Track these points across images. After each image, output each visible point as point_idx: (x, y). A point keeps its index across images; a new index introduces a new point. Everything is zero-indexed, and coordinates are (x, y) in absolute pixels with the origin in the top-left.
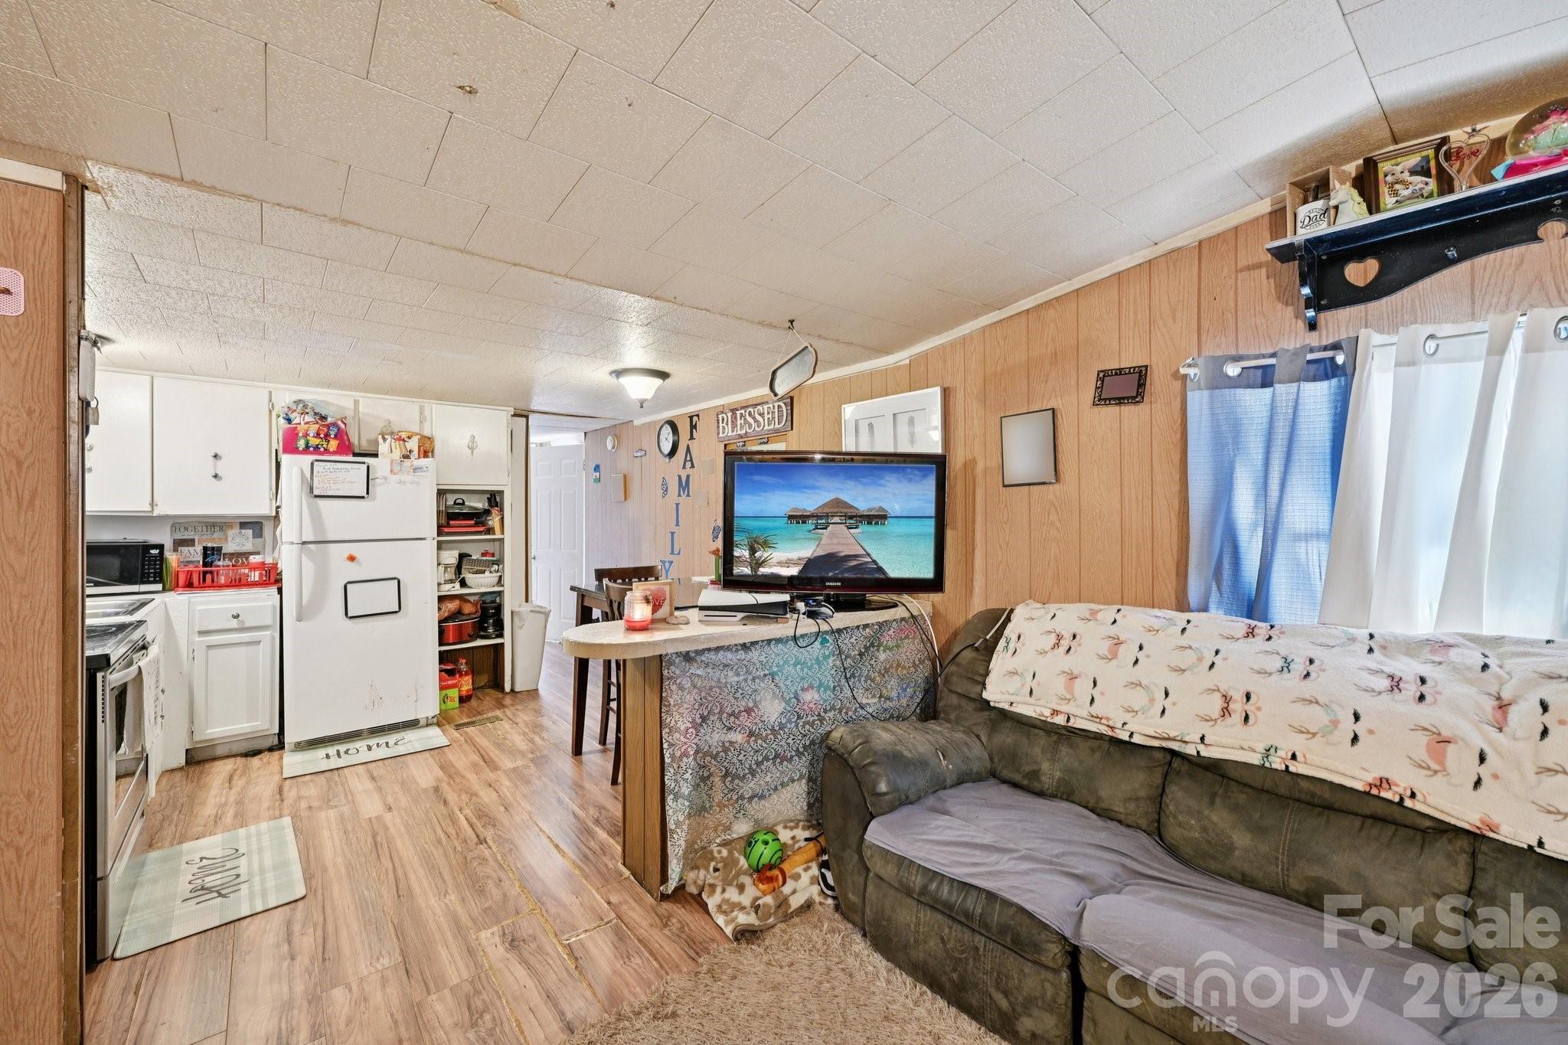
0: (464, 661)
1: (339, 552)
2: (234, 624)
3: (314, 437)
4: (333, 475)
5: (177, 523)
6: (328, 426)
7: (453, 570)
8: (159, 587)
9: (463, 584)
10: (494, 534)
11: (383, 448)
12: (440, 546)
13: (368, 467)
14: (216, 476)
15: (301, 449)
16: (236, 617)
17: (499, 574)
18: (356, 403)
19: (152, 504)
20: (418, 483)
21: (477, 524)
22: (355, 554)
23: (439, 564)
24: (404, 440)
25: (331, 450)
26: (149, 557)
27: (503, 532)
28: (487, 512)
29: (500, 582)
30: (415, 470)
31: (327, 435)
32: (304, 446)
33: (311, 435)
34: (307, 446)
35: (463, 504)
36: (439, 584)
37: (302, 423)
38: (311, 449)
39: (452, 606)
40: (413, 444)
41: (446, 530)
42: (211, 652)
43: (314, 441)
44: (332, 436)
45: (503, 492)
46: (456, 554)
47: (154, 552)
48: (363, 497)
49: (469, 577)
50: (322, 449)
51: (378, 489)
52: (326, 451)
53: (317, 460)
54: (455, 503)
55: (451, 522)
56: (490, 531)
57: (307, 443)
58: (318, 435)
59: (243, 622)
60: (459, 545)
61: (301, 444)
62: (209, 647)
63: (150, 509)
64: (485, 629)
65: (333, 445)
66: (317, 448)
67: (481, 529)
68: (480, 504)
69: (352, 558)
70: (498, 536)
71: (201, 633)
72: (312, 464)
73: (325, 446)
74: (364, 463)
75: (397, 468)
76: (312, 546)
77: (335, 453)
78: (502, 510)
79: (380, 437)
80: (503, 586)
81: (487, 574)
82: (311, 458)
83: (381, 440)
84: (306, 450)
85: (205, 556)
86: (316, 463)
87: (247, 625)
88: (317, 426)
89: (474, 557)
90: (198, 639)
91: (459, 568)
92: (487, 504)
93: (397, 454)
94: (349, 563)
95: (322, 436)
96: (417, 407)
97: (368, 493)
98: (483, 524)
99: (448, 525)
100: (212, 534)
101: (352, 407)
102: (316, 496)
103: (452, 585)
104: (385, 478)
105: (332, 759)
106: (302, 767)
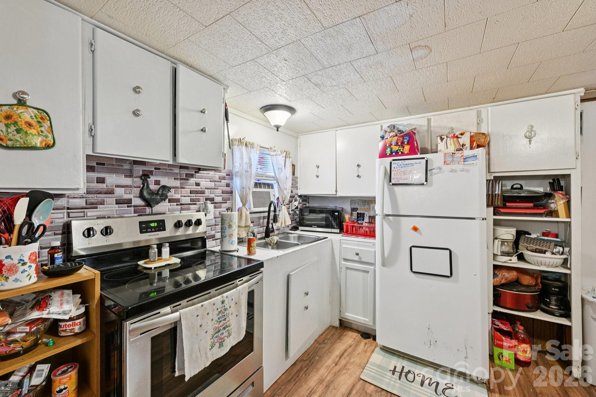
0: (522, 328)
1: (407, 224)
2: (356, 258)
3: (395, 145)
4: (403, 169)
5: (353, 200)
6: (403, 137)
7: (511, 244)
8: (338, 231)
9: (521, 257)
10: (558, 216)
11: (441, 146)
12: (497, 223)
13: (427, 161)
14: (358, 176)
15: (388, 154)
16: (357, 254)
17: (564, 256)
18: (429, 120)
19: (336, 191)
20: (468, 171)
21: (536, 207)
22: (417, 226)
23: (495, 238)
24: (457, 137)
25: (406, 153)
26: (335, 216)
27: (569, 215)
28: (548, 196)
29: (565, 263)
30: (465, 159)
31: (403, 143)
32: (389, 153)
33: (393, 144)
34: (392, 153)
35: (522, 187)
36: (495, 255)
37: (389, 137)
38: (394, 154)
39: (511, 276)
40: (465, 140)
41: (503, 210)
42: (348, 271)
43: (395, 148)
44: (406, 143)
45: (569, 176)
46: (513, 231)
47: (336, 214)
48: (423, 184)
49: (527, 254)
50: (400, 153)
51: (434, 178)
52: (403, 154)
53: (393, 160)
54: (512, 188)
55: (508, 204)
56: (553, 213)
57: (392, 150)
58: (397, 144)
59: (361, 258)
60: (517, 223)
61: (388, 151)
62: (347, 268)
63: (336, 194)
64: (547, 304)
65: (407, 148)
66: (397, 153)
67: (542, 211)
68: (540, 189)
69: (415, 229)
70: (563, 218)
71: (345, 260)
72: (391, 163)
73: (401, 150)
74: (424, 158)
75: (449, 159)
76: (391, 218)
77: (408, 154)
78: (567, 194)
79: (439, 138)
80: (570, 269)
81: (548, 254)
82: (390, 159)
83: (439, 140)
84: (391, 155)
85: (358, 217)
86: (393, 162)
87: (363, 260)
88: (396, 138)
89: (533, 236)
90: (343, 262)
91: (516, 243)
92: (548, 189)
93: (452, 148)
94: (413, 232)
95: (399, 144)
96: (474, 113)
97: (426, 181)
98: (544, 207)
99: (505, 207)
100: (364, 206)
101: (426, 124)
102: (393, 184)
103: (509, 258)
104: (440, 168)
105: (394, 376)
106: (375, 373)
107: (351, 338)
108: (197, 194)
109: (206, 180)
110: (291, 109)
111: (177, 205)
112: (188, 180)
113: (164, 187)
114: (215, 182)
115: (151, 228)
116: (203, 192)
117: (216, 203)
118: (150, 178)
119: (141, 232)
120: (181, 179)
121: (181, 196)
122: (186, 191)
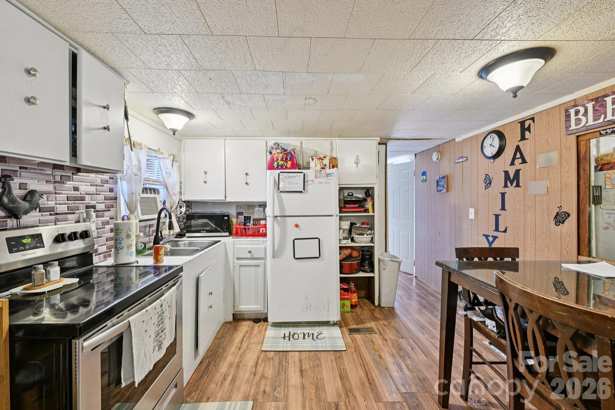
0: (353, 284)
1: (291, 222)
2: (249, 256)
3: (281, 160)
4: (287, 180)
5: (238, 205)
6: (286, 154)
7: (347, 232)
8: (227, 234)
9: (353, 240)
10: (369, 212)
11: (312, 164)
12: (341, 218)
13: (304, 175)
14: (246, 183)
15: (275, 167)
16: (250, 252)
17: (372, 236)
18: (301, 143)
19: (225, 197)
20: (329, 183)
21: (359, 207)
22: (298, 224)
23: (340, 229)
24: (322, 159)
25: (288, 167)
26: (224, 220)
27: (373, 212)
28: (365, 200)
29: (372, 241)
30: (328, 175)
31: (286, 159)
32: (276, 166)
33: (280, 159)
34: (278, 166)
35: (352, 195)
36: (340, 240)
37: (276, 153)
38: (280, 167)
39: (347, 252)
40: (326, 161)
41: (344, 210)
42: (242, 268)
43: (281, 163)
44: (289, 159)
45: (373, 188)
46: (348, 223)
47: (226, 218)
48: (302, 192)
49: (356, 237)
50: (284, 167)
51: (309, 187)
52: (286, 168)
53: (281, 172)
54: (348, 195)
55: (346, 206)
56: (366, 211)
57: (278, 164)
58: (282, 160)
59: (253, 255)
60: (350, 218)
61: (275, 165)
62: (240, 266)
63: (225, 199)
64: (364, 266)
65: (289, 163)
66: (282, 166)
67: (362, 210)
68: (360, 195)
69: (297, 226)
70: (371, 214)
71: (238, 259)
72: (279, 174)
73: (285, 165)
74: (302, 173)
75: (318, 175)
76: (279, 218)
77: (290, 168)
78: (373, 199)
79: (311, 158)
80: (374, 243)
81: (365, 236)
82: (278, 171)
83: (311, 160)
84: (277, 168)
85: (245, 220)
86: (281, 174)
87: (255, 256)
88: (282, 154)
89: (358, 225)
90: (236, 261)
91: (350, 231)
92: (364, 196)
93: (319, 167)
94: (295, 228)
95: (284, 159)
96: (329, 143)
97: (304, 189)
98: (363, 207)
99: (345, 208)
100: (249, 210)
101: (300, 145)
102: (281, 192)
103: (347, 241)
104: (312, 181)
105: (286, 340)
106: (272, 343)
107: (245, 326)
108: (75, 200)
109: (86, 183)
110: (189, 115)
111: (50, 214)
112: (63, 183)
113: (32, 193)
114: (97, 186)
115: (24, 245)
116: (83, 199)
117: (98, 211)
118: (13, 180)
119: (11, 252)
120: (55, 182)
121: (56, 204)
122: (62, 197)
